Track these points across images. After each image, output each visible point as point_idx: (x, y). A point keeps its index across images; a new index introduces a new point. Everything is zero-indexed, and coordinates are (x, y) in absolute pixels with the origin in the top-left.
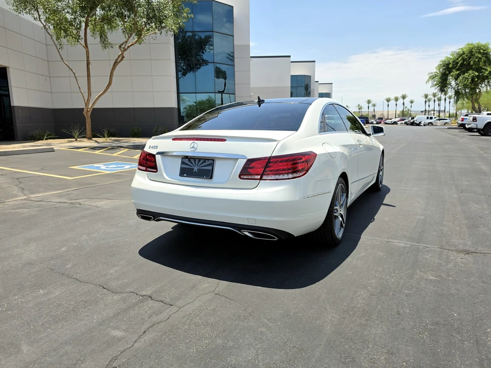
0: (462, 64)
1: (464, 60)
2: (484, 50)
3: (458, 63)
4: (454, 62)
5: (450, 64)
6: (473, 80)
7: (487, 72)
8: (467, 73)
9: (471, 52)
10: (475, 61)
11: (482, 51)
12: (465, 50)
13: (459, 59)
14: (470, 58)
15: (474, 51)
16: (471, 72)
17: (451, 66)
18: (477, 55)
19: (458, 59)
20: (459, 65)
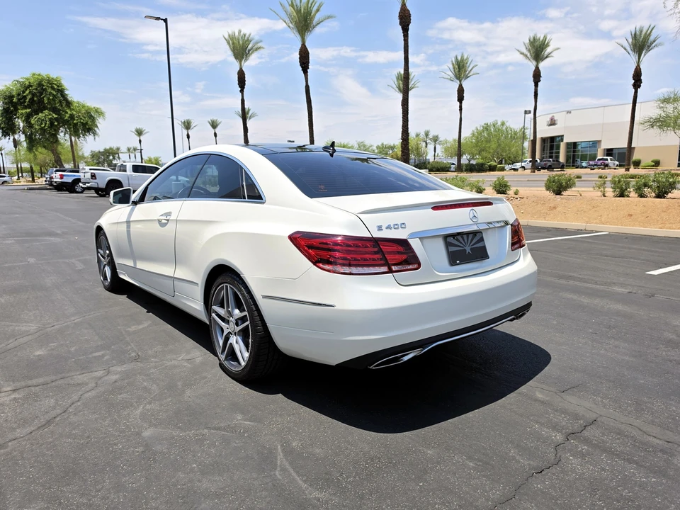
0: (32, 99)
1: (34, 95)
2: (58, 86)
3: (25, 97)
4: (19, 95)
5: (13, 96)
6: (52, 124)
7: (68, 115)
8: (42, 113)
9: (40, 84)
10: (49, 99)
11: (56, 87)
12: (32, 81)
13: (27, 92)
14: (42, 94)
15: (45, 84)
16: (46, 112)
17: (15, 100)
18: (49, 90)
19: (24, 92)
20: (27, 100)
